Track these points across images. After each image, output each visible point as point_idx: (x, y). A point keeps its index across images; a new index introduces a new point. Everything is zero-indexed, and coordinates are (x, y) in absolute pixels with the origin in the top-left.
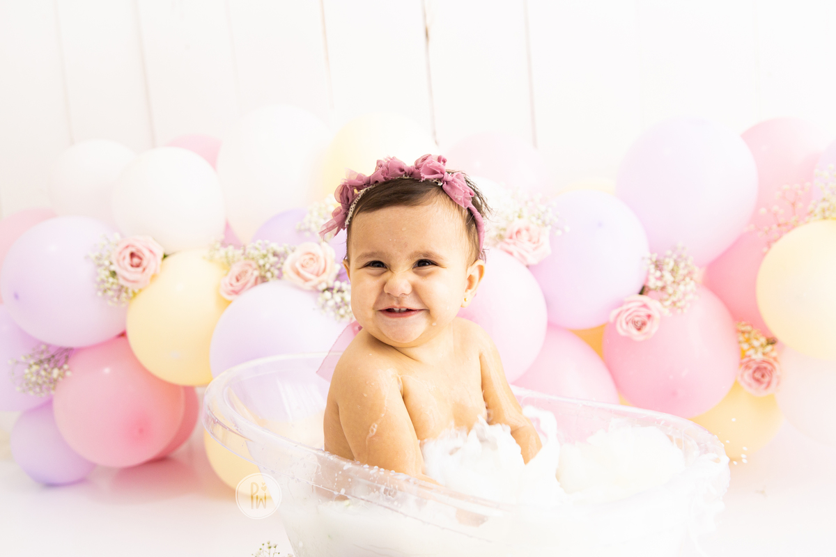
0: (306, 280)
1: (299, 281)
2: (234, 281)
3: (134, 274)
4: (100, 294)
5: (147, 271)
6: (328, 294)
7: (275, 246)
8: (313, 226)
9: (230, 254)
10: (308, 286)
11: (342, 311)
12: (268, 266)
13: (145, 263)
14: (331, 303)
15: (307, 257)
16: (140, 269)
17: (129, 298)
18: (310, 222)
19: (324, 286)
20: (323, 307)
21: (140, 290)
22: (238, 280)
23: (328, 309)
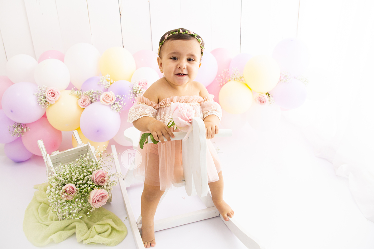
0: (107, 103)
1: (105, 103)
2: (82, 102)
3: (52, 99)
4: (40, 104)
5: (56, 98)
6: (114, 106)
7: (92, 91)
8: (104, 84)
9: (79, 93)
10: (108, 104)
11: (118, 110)
12: (93, 97)
13: (55, 96)
14: (115, 108)
15: (107, 96)
16: (54, 97)
17: (49, 106)
18: (102, 82)
19: (112, 104)
20: (113, 110)
21: (53, 104)
22: (84, 102)
23: (114, 110)
